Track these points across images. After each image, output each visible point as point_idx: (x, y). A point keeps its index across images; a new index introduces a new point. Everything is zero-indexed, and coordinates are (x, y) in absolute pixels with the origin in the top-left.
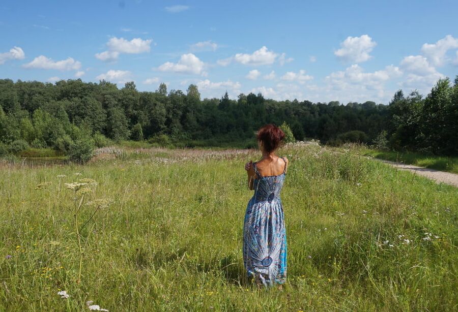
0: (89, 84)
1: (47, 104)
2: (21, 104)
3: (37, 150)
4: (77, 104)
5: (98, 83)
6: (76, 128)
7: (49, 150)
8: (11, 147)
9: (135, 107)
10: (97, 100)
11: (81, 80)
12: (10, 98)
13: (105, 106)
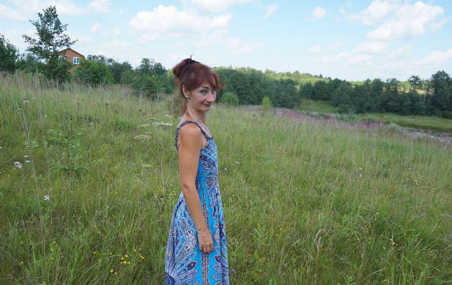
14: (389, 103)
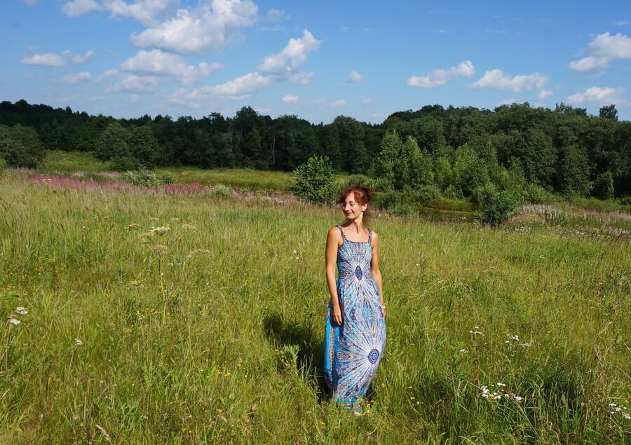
0: (539, 109)
1: (476, 138)
2: (447, 138)
3: (449, 201)
4: (516, 140)
5: (553, 108)
6: (505, 173)
7: (464, 202)
8: (418, 194)
9: (607, 145)
10: (547, 133)
11: (528, 105)
12: (433, 130)
13: (558, 143)
14: (185, 152)
